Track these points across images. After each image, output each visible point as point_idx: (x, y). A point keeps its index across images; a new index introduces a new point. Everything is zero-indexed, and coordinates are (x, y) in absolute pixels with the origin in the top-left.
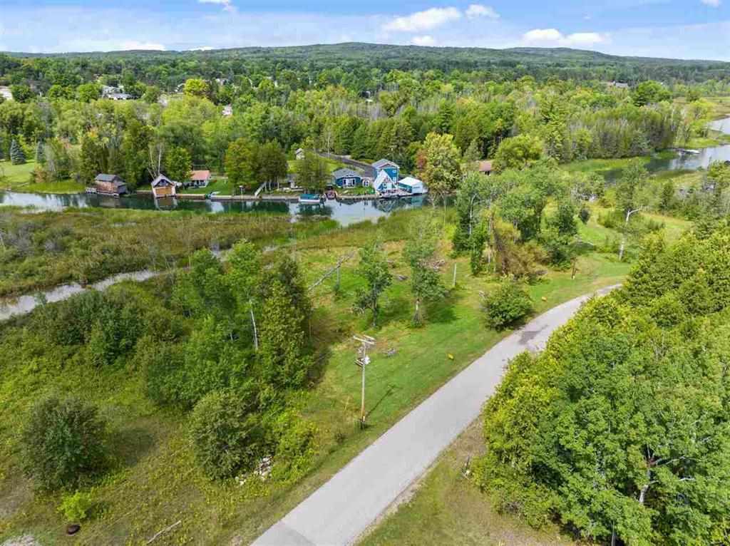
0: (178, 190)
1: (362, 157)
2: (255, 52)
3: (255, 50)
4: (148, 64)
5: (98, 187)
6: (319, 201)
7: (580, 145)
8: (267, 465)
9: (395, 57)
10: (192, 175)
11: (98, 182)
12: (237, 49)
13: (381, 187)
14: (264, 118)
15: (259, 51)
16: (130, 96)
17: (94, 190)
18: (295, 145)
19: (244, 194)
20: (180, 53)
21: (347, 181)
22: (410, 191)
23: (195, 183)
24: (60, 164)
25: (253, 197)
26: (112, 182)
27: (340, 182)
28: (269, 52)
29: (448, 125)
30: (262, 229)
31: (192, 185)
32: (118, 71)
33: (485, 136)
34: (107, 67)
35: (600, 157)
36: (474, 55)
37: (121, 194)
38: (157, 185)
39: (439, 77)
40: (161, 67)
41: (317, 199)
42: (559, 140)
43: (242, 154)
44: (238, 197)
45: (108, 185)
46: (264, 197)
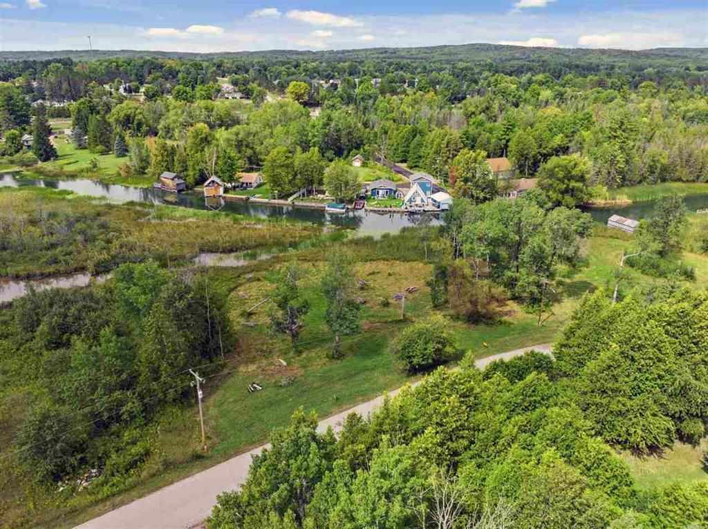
0: (226, 191)
1: (416, 166)
2: (382, 53)
3: (383, 51)
4: (274, 64)
5: (164, 184)
6: (344, 210)
7: (651, 166)
8: (92, 477)
9: (518, 59)
10: (241, 177)
11: (163, 179)
12: (366, 50)
13: (410, 201)
14: (326, 125)
15: (386, 52)
16: (244, 96)
17: (159, 185)
18: (354, 151)
19: (279, 198)
20: (314, 53)
21: (381, 192)
22: (439, 207)
23: (245, 185)
24: (142, 160)
25: (286, 202)
26: (173, 179)
27: (375, 192)
28: (395, 53)
29: (507, 137)
30: (268, 237)
31: (241, 186)
32: (247, 71)
33: (545, 151)
34: (237, 67)
35: (680, 180)
36: (604, 57)
37: (179, 191)
38: (208, 186)
39: (547, 82)
40: (283, 68)
41: (343, 208)
42: (621, 160)
43: (279, 161)
44: (273, 201)
45: (169, 182)
46: (296, 203)
